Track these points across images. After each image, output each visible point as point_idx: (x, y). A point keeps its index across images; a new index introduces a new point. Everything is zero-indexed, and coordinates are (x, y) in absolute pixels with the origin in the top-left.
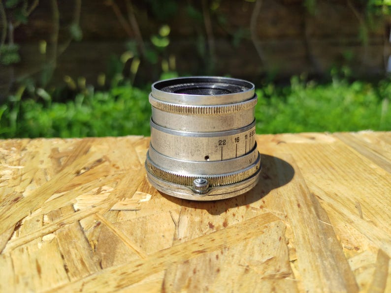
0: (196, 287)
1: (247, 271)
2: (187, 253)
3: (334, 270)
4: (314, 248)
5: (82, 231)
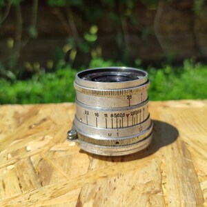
0: (99, 198)
1: (133, 189)
2: (96, 177)
3: (190, 189)
4: (179, 176)
5: (31, 163)
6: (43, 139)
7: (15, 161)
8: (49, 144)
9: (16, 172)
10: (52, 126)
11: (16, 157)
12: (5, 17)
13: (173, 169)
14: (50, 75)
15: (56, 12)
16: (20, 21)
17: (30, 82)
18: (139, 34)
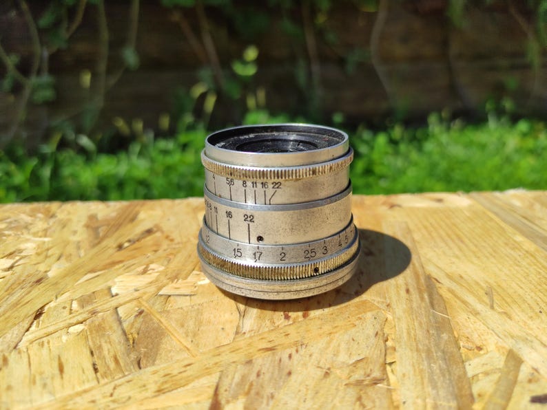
0: (258, 394)
1: (327, 374)
2: (251, 351)
3: (444, 376)
4: (421, 347)
5: (120, 321)
6: (145, 272)
7: (85, 316)
8: (157, 280)
9: (87, 338)
10: (165, 244)
11: (89, 308)
12: (74, 26)
13: (409, 333)
14: (163, 144)
15: (176, 17)
16: (105, 35)
17: (123, 156)
18: (341, 62)
